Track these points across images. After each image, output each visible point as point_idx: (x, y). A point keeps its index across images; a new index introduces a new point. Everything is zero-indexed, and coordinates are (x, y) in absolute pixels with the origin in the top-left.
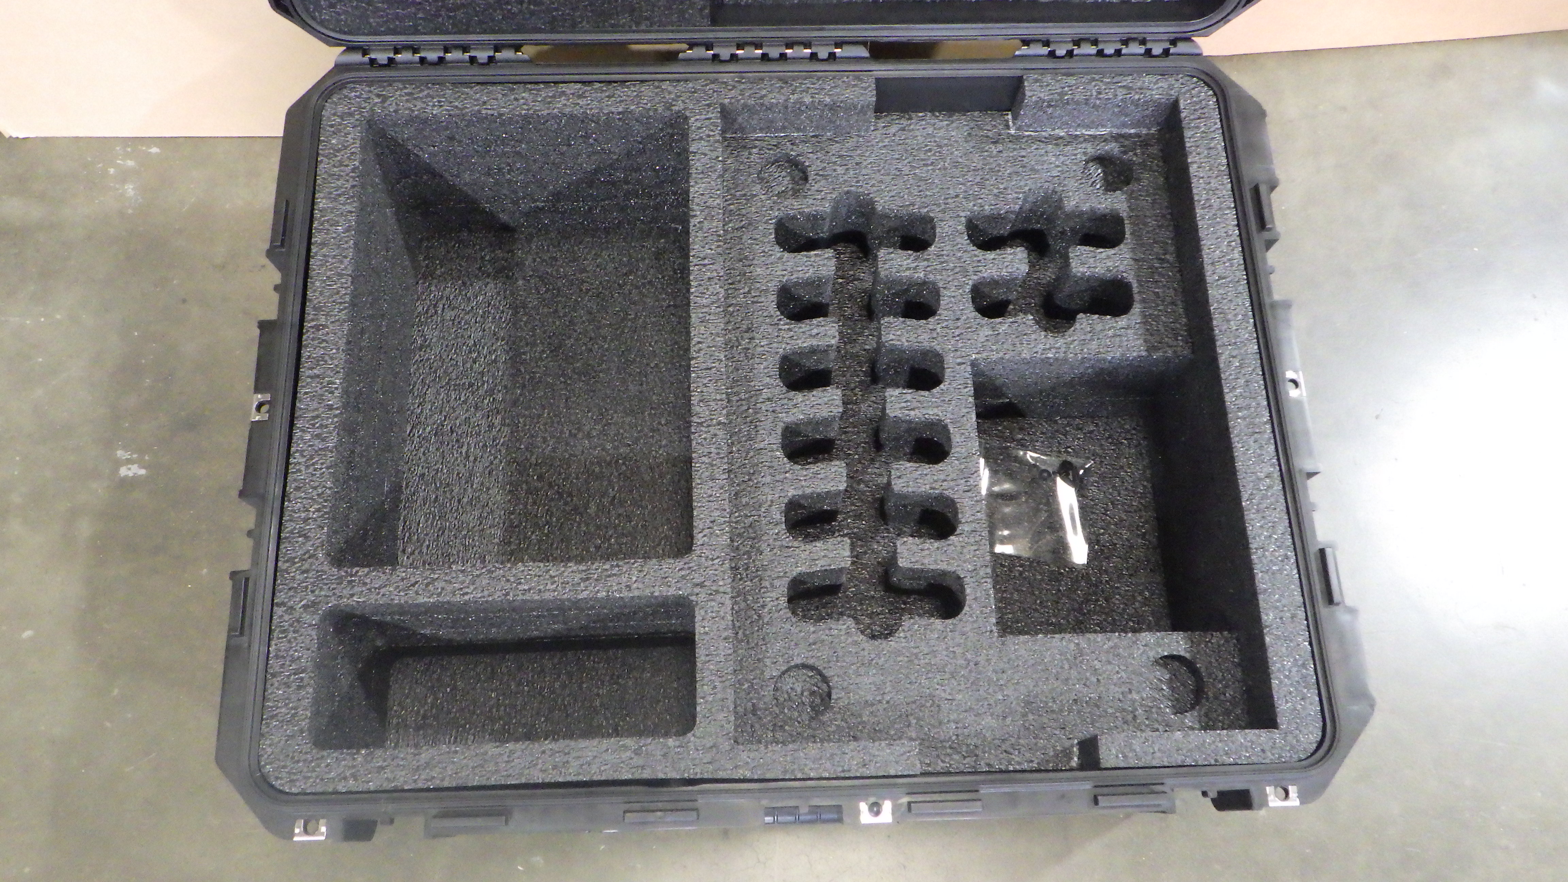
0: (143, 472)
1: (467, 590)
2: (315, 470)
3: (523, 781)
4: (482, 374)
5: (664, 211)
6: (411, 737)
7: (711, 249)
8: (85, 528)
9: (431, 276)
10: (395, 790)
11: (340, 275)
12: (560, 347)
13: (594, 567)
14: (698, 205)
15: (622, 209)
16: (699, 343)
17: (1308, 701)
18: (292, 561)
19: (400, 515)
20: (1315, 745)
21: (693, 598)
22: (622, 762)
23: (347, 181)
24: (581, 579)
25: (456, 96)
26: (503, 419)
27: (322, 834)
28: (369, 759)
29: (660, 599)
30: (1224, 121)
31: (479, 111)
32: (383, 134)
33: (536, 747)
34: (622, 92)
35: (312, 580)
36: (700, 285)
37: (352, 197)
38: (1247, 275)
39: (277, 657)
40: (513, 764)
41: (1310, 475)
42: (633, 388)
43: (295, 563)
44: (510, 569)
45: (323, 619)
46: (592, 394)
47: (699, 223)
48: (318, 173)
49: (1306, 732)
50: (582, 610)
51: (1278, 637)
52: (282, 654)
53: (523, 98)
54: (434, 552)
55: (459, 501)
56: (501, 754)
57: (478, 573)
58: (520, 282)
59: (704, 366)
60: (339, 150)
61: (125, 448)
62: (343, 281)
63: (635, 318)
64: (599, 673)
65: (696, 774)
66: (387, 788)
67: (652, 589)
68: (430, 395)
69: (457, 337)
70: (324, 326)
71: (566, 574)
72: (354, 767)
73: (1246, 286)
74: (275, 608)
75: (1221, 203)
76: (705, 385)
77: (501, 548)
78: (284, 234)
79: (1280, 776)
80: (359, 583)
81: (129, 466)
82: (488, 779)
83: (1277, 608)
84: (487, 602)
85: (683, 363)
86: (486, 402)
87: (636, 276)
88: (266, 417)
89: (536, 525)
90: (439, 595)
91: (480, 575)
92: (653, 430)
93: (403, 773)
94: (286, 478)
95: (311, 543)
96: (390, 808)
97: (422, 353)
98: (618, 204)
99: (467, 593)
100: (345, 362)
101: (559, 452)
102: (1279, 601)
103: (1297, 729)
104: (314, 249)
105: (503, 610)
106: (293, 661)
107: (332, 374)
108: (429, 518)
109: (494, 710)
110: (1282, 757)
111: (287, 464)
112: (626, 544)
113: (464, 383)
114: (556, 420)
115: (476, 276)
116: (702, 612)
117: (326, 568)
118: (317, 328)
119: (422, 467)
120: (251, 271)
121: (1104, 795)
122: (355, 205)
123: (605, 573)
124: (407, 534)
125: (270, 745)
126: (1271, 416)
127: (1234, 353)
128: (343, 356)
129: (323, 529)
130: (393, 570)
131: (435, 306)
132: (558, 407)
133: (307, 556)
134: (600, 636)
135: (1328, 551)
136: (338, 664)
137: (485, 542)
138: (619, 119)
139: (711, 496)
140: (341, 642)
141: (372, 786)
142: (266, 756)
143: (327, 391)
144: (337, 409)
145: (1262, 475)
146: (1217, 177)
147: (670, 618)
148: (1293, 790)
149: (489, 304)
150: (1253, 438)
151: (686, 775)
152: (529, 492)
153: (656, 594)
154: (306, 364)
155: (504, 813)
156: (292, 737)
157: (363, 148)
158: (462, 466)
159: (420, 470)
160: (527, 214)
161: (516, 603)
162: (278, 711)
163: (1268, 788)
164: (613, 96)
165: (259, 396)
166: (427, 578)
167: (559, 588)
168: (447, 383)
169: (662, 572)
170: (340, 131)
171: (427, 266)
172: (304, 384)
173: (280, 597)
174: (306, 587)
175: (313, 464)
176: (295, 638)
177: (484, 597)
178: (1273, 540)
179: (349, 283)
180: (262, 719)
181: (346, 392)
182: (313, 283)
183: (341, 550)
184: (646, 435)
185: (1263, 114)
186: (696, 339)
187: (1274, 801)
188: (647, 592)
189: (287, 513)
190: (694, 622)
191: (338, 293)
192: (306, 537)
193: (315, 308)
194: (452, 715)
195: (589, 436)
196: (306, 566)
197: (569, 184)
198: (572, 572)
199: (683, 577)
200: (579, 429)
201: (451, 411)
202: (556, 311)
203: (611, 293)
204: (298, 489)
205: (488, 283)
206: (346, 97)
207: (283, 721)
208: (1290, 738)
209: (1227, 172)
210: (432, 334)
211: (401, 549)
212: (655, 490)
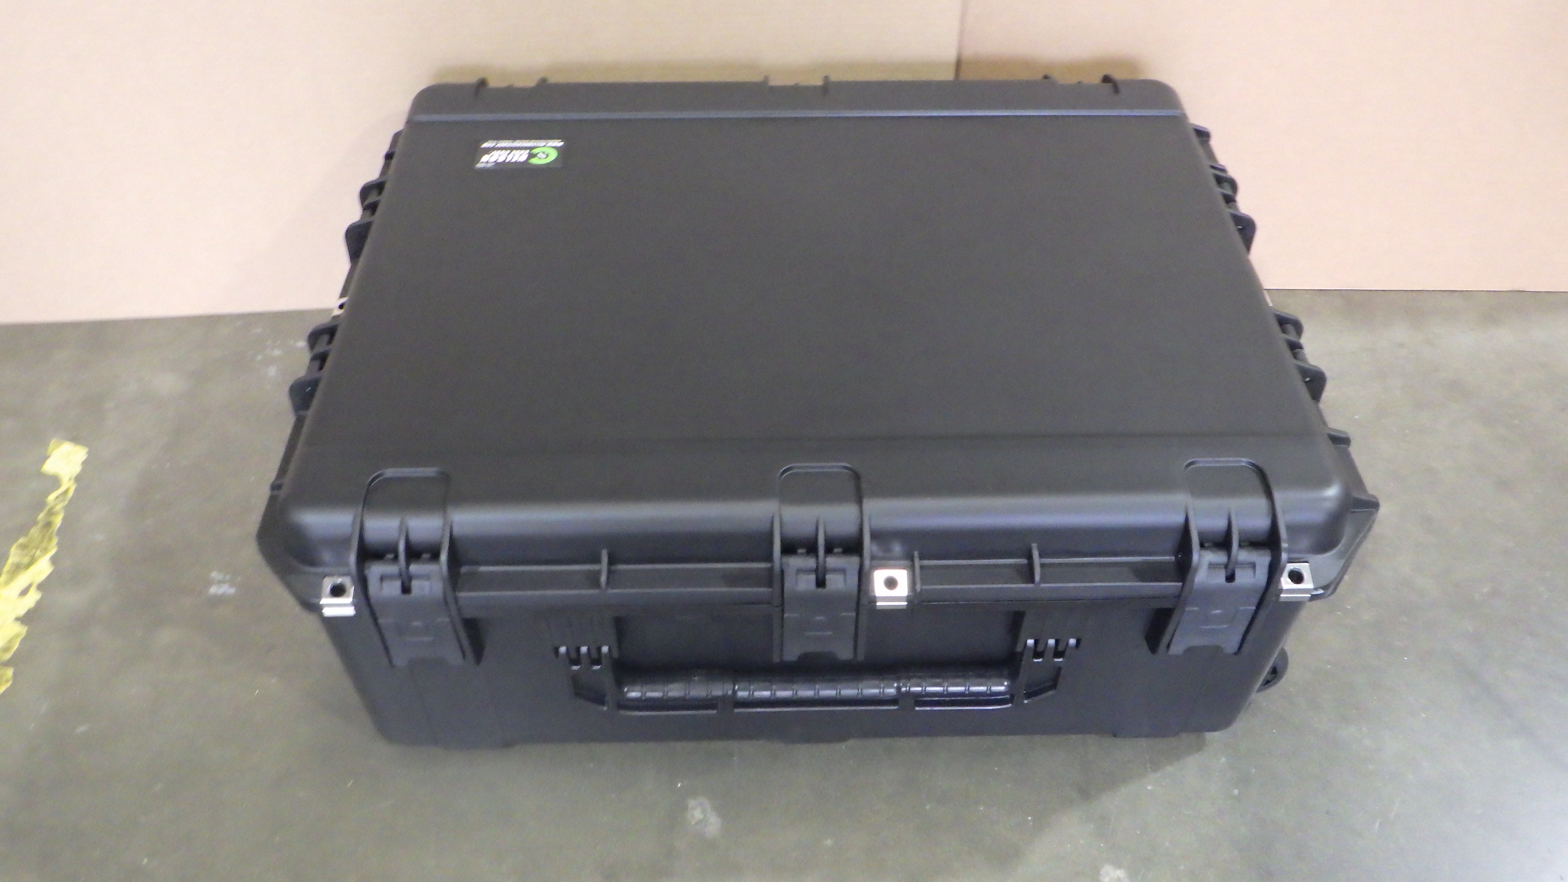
0: (232, 591)
61: (220, 571)
81: (221, 585)
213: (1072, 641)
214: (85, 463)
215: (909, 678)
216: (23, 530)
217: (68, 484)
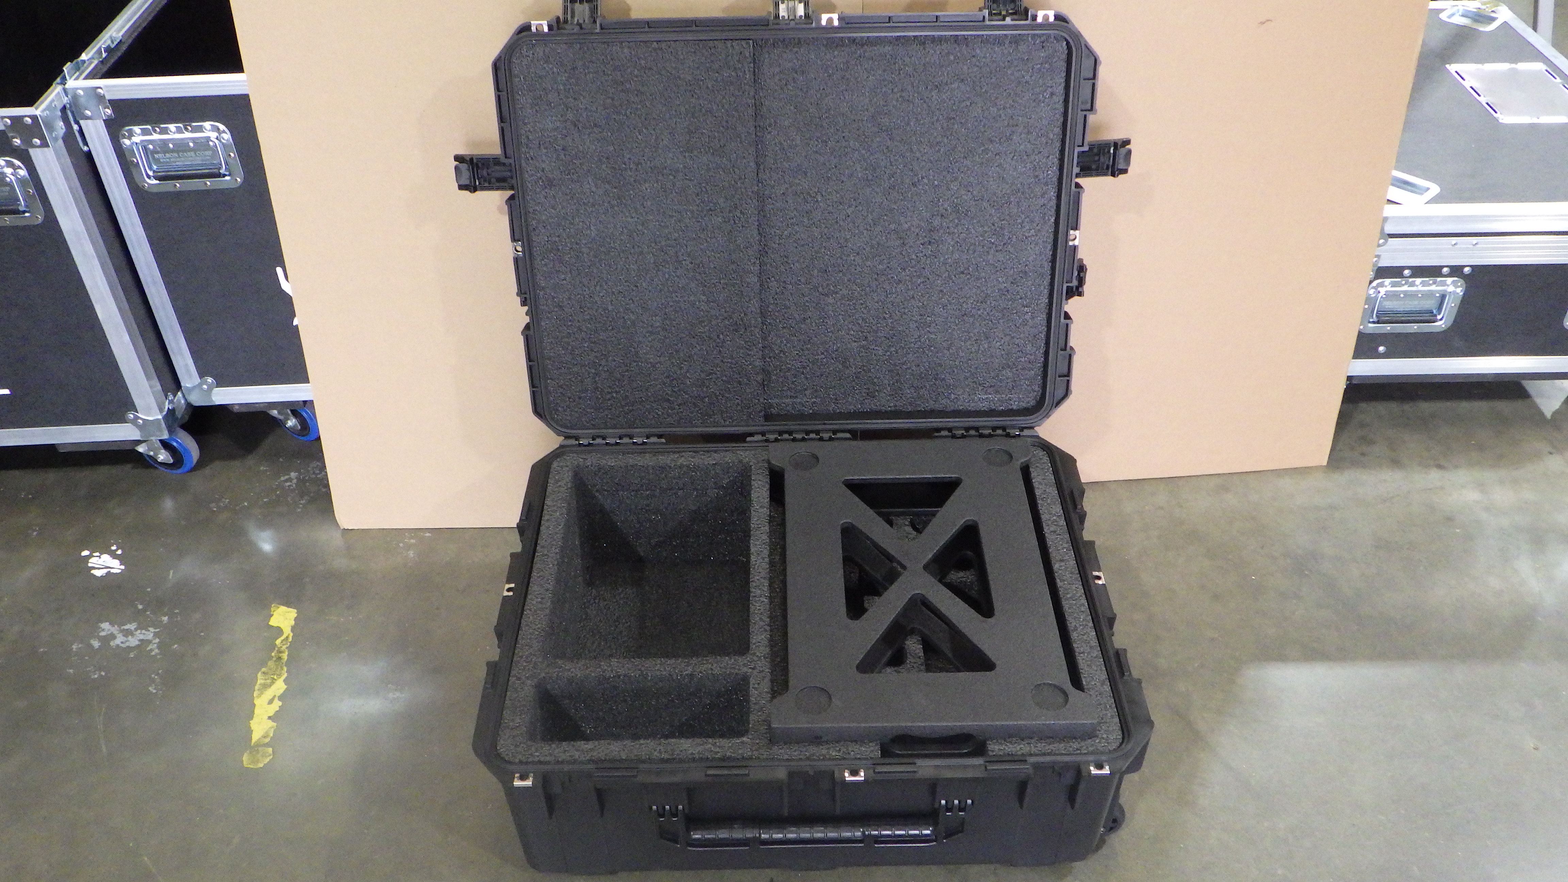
1: (619, 670)
2: (537, 617)
9: (593, 585)
10: (573, 762)
11: (557, 533)
13: (692, 659)
18: (520, 657)
20: (1118, 744)
21: (748, 674)
24: (685, 667)
25: (624, 459)
28: (559, 746)
29: (730, 675)
30: (1053, 465)
31: (636, 465)
32: (582, 475)
34: (714, 456)
35: (532, 666)
39: (509, 700)
43: (523, 658)
48: (547, 490)
52: (512, 698)
53: (661, 459)
60: (558, 481)
63: (716, 605)
66: (569, 760)
67: (725, 671)
68: (588, 643)
70: (547, 555)
71: (676, 663)
72: (550, 750)
74: (510, 678)
78: (528, 514)
79: (1097, 757)
80: (559, 667)
88: (512, 593)
90: (603, 672)
91: (627, 663)
93: (578, 753)
94: (521, 620)
95: (533, 649)
97: (585, 622)
104: (542, 523)
106: (519, 702)
107: (549, 576)
111: (522, 614)
113: (610, 637)
115: (620, 585)
116: (754, 680)
117: (541, 660)
118: (543, 555)
122: (567, 504)
123: (699, 663)
125: (503, 740)
129: (542, 642)
130: (579, 660)
133: (530, 655)
138: (713, 469)
141: (560, 759)
142: (500, 745)
143: (546, 583)
144: (551, 590)
149: (627, 598)
153: (728, 673)
154: (535, 571)
156: (516, 736)
157: (572, 483)
162: (509, 724)
164: (710, 457)
165: (509, 584)
166: (597, 664)
167: (672, 670)
168: (599, 638)
169: (731, 663)
170: (559, 473)
171: (591, 580)
172: (533, 580)
173: (514, 673)
174: (529, 669)
175: (537, 614)
176: (521, 691)
180: (499, 728)
182: (542, 536)
183: (550, 653)
187: (1095, 770)
189: (520, 636)
191: (555, 540)
192: (530, 647)
193: (541, 547)
196: (529, 659)
198: (679, 662)
199: (744, 664)
202: (668, 602)
204: (527, 625)
207: (511, 729)
210: (592, 613)
213: (969, 802)
214: (296, 619)
215: (869, 826)
216: (264, 663)
217: (287, 631)
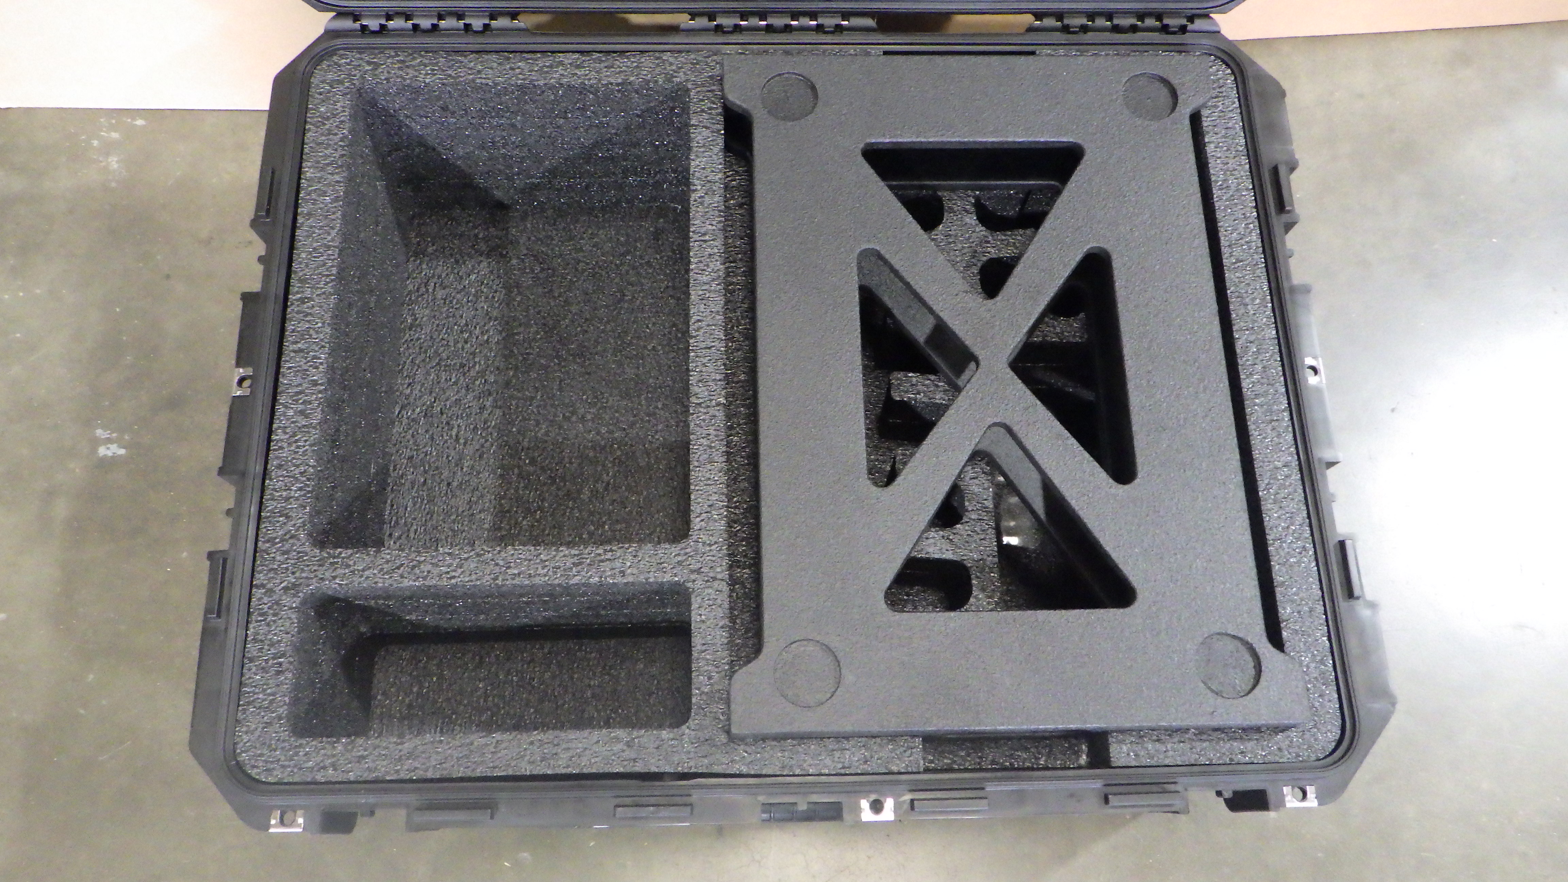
0: (122, 452)
1: (454, 574)
2: (298, 447)
3: (510, 772)
4: (474, 354)
5: (663, 190)
6: (396, 728)
7: (712, 225)
8: (61, 509)
9: (423, 254)
10: (375, 781)
11: (329, 247)
12: (555, 328)
13: (586, 551)
14: (698, 179)
15: (620, 187)
16: (699, 321)
17: (1326, 698)
18: (271, 541)
19: (387, 499)
20: (1334, 744)
21: (689, 585)
22: (614, 754)
23: (336, 150)
24: (573, 564)
25: (450, 64)
26: (495, 401)
27: (299, 825)
28: (350, 747)
29: (655, 587)
30: (1242, 100)
31: (473, 80)
32: (373, 103)
33: (523, 738)
34: (622, 63)
35: (292, 562)
36: (701, 262)
37: (341, 166)
38: (1265, 258)
39: (255, 640)
40: (499, 755)
41: (1331, 464)
42: (630, 372)
43: (277, 544)
44: (500, 552)
45: (304, 602)
46: (587, 377)
47: (700, 198)
48: (306, 141)
49: (1324, 730)
50: (573, 597)
51: (1296, 632)
52: (260, 637)
53: (519, 68)
54: (421, 536)
55: (449, 484)
56: (487, 745)
57: (466, 556)
58: (514, 262)
59: (703, 345)
60: (328, 119)
61: (104, 428)
62: (330, 252)
63: (632, 300)
64: (591, 663)
65: (691, 768)
66: (369, 779)
67: (647, 575)
68: (419, 377)
69: (448, 317)
70: (310, 299)
71: (557, 558)
72: (334, 756)
73: (1264, 270)
74: (254, 590)
75: (1239, 184)
76: (704, 365)
77: (491, 533)
78: (269, 203)
79: (1297, 776)
80: (342, 565)
81: (109, 445)
82: (473, 770)
83: (1293, 601)
84: (475, 586)
85: (681, 346)
86: (477, 383)
87: (634, 257)
88: (247, 392)
89: (528, 510)
90: (425, 578)
91: (468, 558)
92: (649, 415)
93: (385, 763)
94: (267, 455)
95: (293, 523)
96: (372, 799)
97: (412, 333)
98: (616, 182)
99: (454, 577)
100: (331, 336)
101: (552, 435)
102: (1295, 594)
103: (1315, 726)
104: (300, 220)
105: (491, 595)
106: (272, 645)
107: (317, 349)
108: (417, 502)
109: (482, 701)
110: (1300, 756)
111: (269, 441)
112: (620, 531)
113: (455, 364)
114: (549, 402)
115: (469, 255)
116: (699, 599)
117: (308, 549)
118: (302, 301)
119: (411, 449)
120: (236, 247)
121: (1115, 794)
122: (345, 174)
123: (599, 558)
124: (394, 518)
125: (246, 733)
126: (1289, 404)
127: (1252, 338)
128: (328, 330)
129: (305, 508)
130: (377, 552)
131: (426, 285)
132: (552, 389)
133: (288, 536)
134: (591, 624)
135: (1348, 544)
136: (319, 649)
137: (474, 527)
138: (619, 91)
139: (709, 479)
140: (322, 627)
141: (352, 776)
142: (242, 744)
143: (311, 366)
144: (321, 384)
145: (1279, 464)
146: (1235, 157)
147: (665, 606)
148: (1310, 790)
149: (482, 283)
150: (1270, 427)
151: (680, 769)
152: (520, 475)
153: (651, 580)
154: (289, 337)
155: (489, 806)
156: (269, 724)
157: (353, 117)
158: (451, 448)
159: (408, 453)
160: (523, 191)
161: (504, 589)
162: (256, 696)
163: (1285, 788)
164: (612, 67)
165: (241, 370)
166: (413, 560)
167: (550, 573)
168: (438, 364)
169: (657, 557)
170: (328, 98)
171: (418, 244)
172: (287, 359)
173: (260, 578)
174: (287, 569)
175: (296, 441)
176: (274, 621)
177: (472, 581)
178: (1291, 531)
179: (336, 256)
180: (239, 705)
181: (331, 368)
182: (299, 255)
183: (325, 532)
184: (642, 420)
185: (1283, 94)
186: (695, 318)
187: (1292, 802)
188: (642, 578)
189: (268, 492)
190: (690, 611)
191: (324, 265)
192: (287, 517)
193: (300, 281)
194: (439, 705)
195: (583, 419)
196: (287, 546)
197: (566, 159)
198: (564, 556)
199: (679, 563)
200: (573, 413)
201: (441, 392)
202: (551, 290)
203: (608, 273)
204: (280, 467)
205: (481, 261)
206: (336, 64)
207: (260, 708)
208: (1307, 735)
209: (1245, 152)
210: (423, 313)
211: (388, 533)
212: (651, 476)
